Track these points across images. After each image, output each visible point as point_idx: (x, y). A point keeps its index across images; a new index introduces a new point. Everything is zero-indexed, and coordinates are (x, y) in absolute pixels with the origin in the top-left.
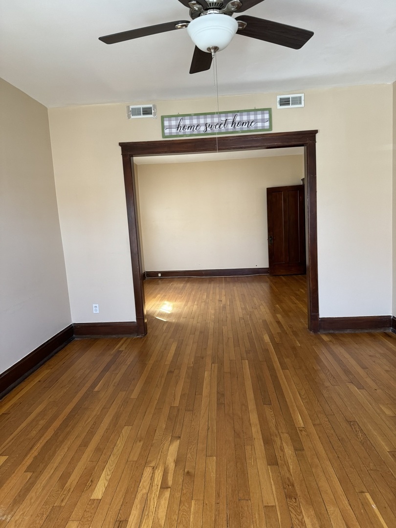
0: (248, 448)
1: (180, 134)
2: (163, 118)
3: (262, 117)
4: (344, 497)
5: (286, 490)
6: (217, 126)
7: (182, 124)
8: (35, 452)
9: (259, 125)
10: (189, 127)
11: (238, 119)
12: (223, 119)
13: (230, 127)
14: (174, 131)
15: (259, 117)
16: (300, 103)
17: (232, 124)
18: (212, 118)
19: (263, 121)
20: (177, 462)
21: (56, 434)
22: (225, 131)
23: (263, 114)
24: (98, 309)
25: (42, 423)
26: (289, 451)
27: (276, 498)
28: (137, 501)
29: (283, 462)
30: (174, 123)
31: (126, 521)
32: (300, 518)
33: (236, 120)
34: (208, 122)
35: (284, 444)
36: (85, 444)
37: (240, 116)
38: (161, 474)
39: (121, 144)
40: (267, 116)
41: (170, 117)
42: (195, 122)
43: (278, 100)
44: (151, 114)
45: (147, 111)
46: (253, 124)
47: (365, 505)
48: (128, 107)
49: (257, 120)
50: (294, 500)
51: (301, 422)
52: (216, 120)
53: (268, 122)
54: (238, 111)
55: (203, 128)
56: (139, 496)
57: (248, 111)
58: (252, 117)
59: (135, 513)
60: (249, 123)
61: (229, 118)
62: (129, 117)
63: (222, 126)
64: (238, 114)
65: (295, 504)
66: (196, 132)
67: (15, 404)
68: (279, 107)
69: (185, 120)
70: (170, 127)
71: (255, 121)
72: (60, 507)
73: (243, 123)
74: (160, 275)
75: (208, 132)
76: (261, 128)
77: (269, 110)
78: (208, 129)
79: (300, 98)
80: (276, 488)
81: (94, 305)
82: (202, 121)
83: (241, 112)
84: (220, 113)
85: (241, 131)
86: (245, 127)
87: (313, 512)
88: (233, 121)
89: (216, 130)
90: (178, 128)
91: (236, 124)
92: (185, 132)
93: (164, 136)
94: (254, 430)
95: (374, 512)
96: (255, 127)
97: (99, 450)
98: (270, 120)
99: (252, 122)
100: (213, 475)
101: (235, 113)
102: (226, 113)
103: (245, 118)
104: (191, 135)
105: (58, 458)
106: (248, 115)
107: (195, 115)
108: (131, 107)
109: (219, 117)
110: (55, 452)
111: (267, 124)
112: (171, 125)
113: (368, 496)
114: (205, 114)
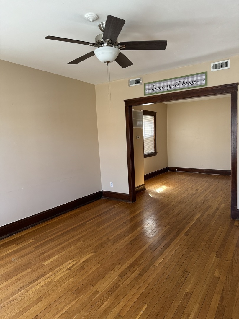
0: (119, 266)
1: (154, 92)
2: (145, 84)
3: (201, 78)
4: (134, 301)
5: (112, 288)
6: (174, 86)
7: (155, 87)
8: (43, 242)
9: (199, 83)
10: (158, 88)
11: (186, 80)
12: (178, 81)
13: (181, 86)
14: (150, 91)
15: (199, 78)
16: (227, 66)
17: (183, 84)
18: (171, 81)
19: (201, 80)
20: (84, 262)
21: (55, 237)
22: (178, 88)
23: (202, 76)
24: (112, 185)
25: (56, 231)
26: (135, 274)
27: (104, 289)
28: (55, 270)
29: (126, 277)
30: (150, 87)
31: (45, 275)
32: (104, 300)
33: (185, 81)
34: (169, 84)
35: (137, 270)
36: (60, 244)
37: (188, 78)
38: (73, 264)
39: (124, 101)
40: (204, 77)
41: (149, 83)
42: (162, 85)
43: (212, 65)
44: (139, 83)
45: (138, 82)
46: (195, 83)
47: (140, 309)
48: (129, 80)
49: (198, 80)
50: (110, 293)
51: (159, 263)
52: (173, 83)
53: (205, 81)
54: (186, 76)
55: (166, 88)
56: (58, 269)
57: (192, 75)
58: (195, 79)
59: (50, 274)
60: (193, 82)
61: (181, 81)
62: (129, 86)
63: (177, 85)
64: (186, 77)
65: (109, 295)
66: (162, 90)
67: (54, 222)
68: (212, 70)
69: (156, 84)
70: (149, 89)
71: (197, 81)
72: (32, 263)
73: (189, 83)
74: (176, 170)
75: (169, 90)
76: (200, 85)
77: (206, 73)
78: (169, 88)
79: (227, 62)
80: (109, 286)
81: (111, 183)
82: (166, 84)
83: (188, 76)
84: (175, 79)
85: (188, 87)
86: (190, 85)
87: (112, 301)
88: (183, 82)
89: (173, 88)
90: (153, 89)
91: (185, 84)
92: (156, 91)
93: (145, 94)
94: (131, 259)
95: (139, 313)
96: (196, 84)
97: (63, 248)
98: (206, 79)
99: (195, 82)
100: (91, 271)
101: (184, 77)
102: (179, 78)
103: (190, 80)
104: (159, 93)
105: (48, 246)
106: (193, 77)
107: (162, 81)
108: (130, 80)
109: (175, 80)
110: (49, 243)
111: (204, 82)
112: (149, 88)
113: (146, 306)
114: (167, 80)
